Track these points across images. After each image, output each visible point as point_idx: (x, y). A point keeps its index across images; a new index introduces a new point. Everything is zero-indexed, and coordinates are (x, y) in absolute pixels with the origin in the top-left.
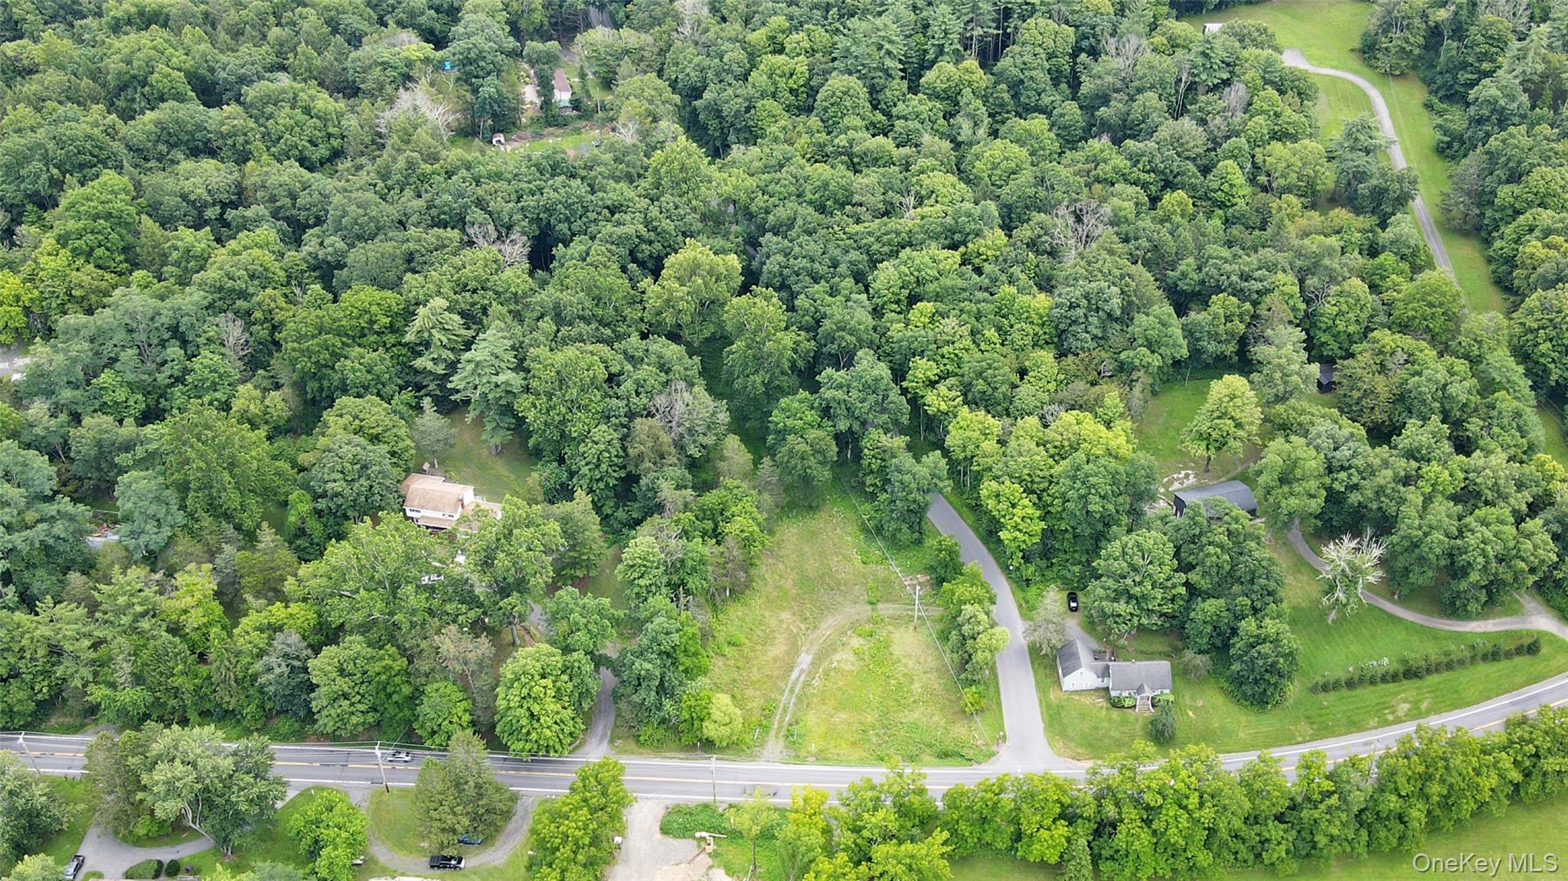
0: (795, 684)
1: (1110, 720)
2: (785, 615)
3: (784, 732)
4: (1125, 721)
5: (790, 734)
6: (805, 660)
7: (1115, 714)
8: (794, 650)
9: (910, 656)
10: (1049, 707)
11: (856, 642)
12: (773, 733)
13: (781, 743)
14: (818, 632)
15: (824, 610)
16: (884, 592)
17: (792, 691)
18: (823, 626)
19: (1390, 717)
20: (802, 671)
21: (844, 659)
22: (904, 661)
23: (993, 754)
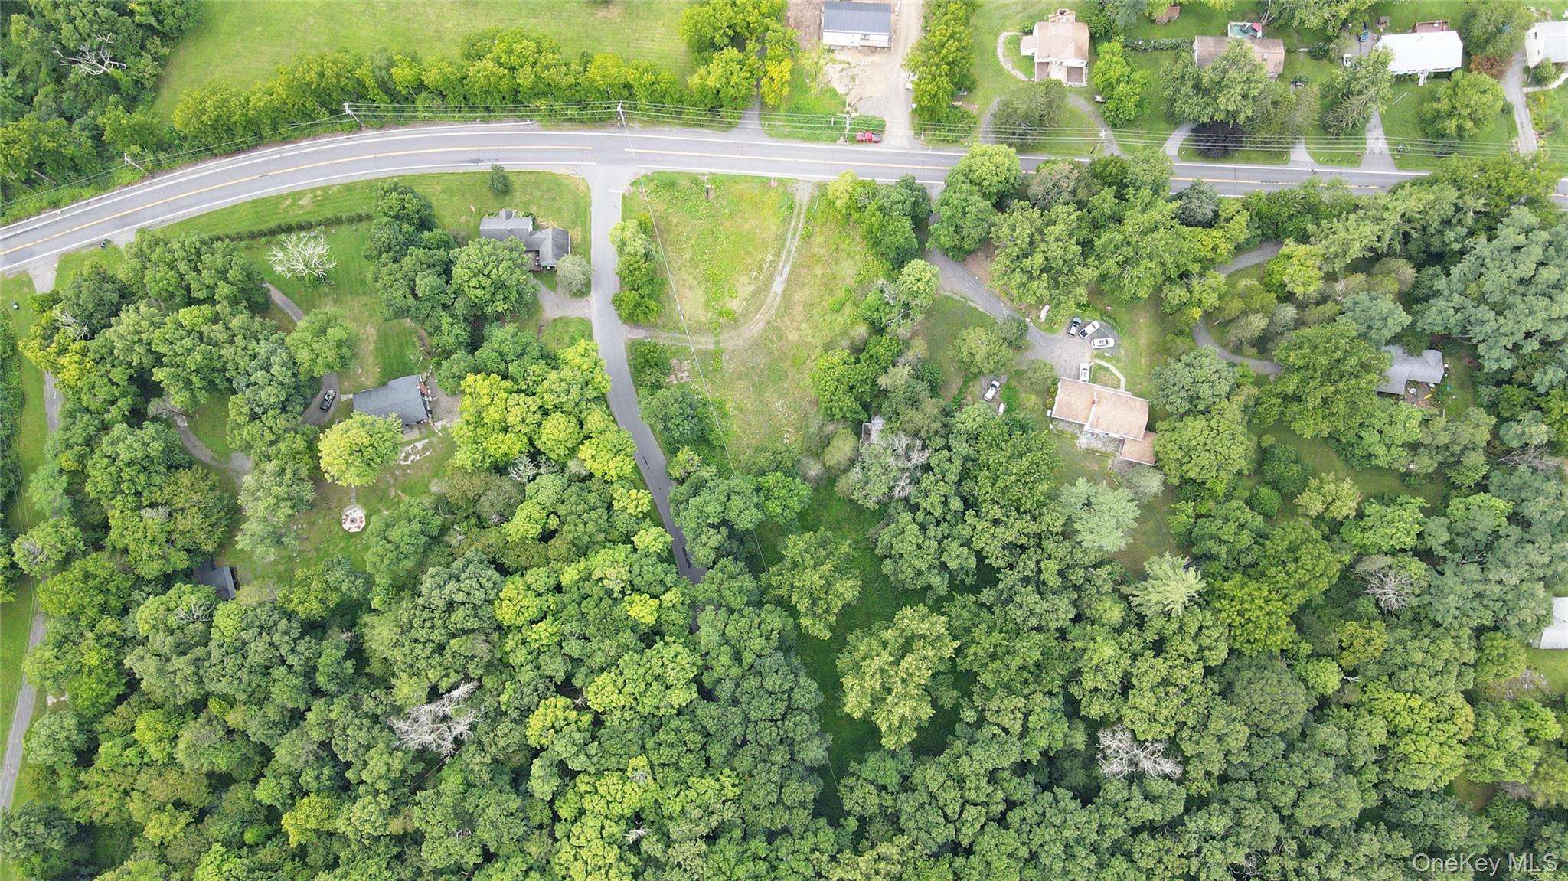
0: (787, 258)
1: (539, 206)
2: (793, 336)
3: (796, 210)
4: (527, 204)
5: (791, 208)
6: (778, 286)
7: (533, 209)
8: (787, 294)
9: (690, 288)
10: (584, 225)
11: (734, 305)
12: (804, 209)
13: (797, 199)
14: (767, 317)
15: (759, 344)
16: (709, 363)
17: (789, 252)
18: (762, 324)
19: (319, 193)
20: (781, 274)
21: (745, 287)
22: (695, 283)
23: (632, 184)
